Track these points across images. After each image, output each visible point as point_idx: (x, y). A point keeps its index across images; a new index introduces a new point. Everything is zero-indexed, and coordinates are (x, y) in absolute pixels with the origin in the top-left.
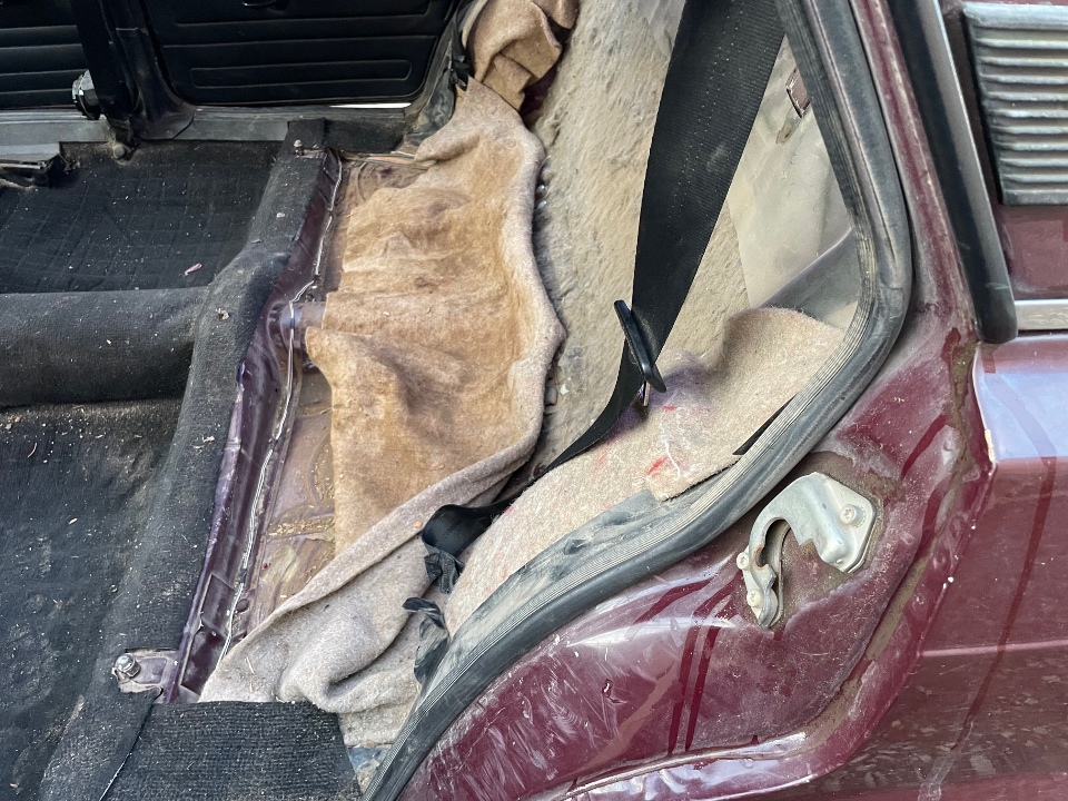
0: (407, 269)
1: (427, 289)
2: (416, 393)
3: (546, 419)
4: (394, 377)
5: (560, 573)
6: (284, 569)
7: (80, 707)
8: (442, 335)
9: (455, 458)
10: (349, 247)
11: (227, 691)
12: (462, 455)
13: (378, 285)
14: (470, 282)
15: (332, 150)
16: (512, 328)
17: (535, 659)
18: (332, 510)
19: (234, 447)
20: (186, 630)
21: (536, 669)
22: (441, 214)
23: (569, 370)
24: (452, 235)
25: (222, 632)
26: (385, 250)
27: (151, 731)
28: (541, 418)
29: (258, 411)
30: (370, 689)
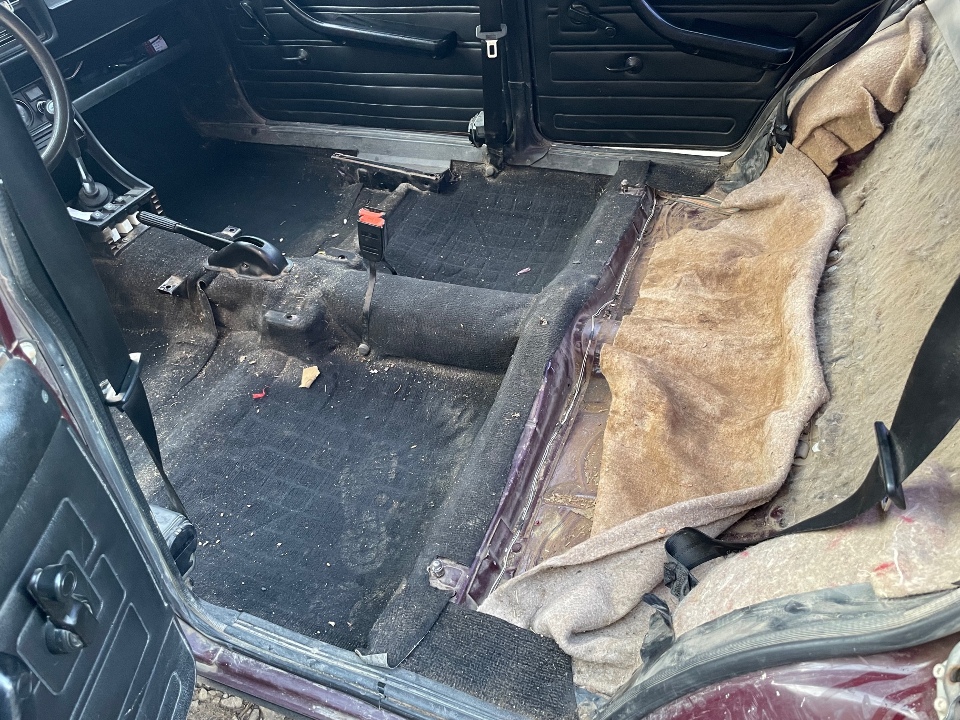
0: (694, 304)
1: (707, 324)
2: (680, 417)
3: (793, 470)
4: (665, 400)
5: (778, 626)
6: (551, 530)
7: (403, 586)
8: (713, 369)
9: (702, 481)
10: (648, 276)
11: (498, 610)
12: (710, 480)
13: (666, 314)
14: (747, 326)
15: (651, 190)
16: (779, 379)
17: (742, 685)
18: (596, 495)
19: (531, 426)
20: (478, 555)
21: (741, 692)
22: (733, 260)
23: (825, 432)
24: (740, 281)
25: (500, 563)
26: (678, 285)
27: (445, 621)
28: (789, 469)
29: (553, 400)
30: (600, 648)
